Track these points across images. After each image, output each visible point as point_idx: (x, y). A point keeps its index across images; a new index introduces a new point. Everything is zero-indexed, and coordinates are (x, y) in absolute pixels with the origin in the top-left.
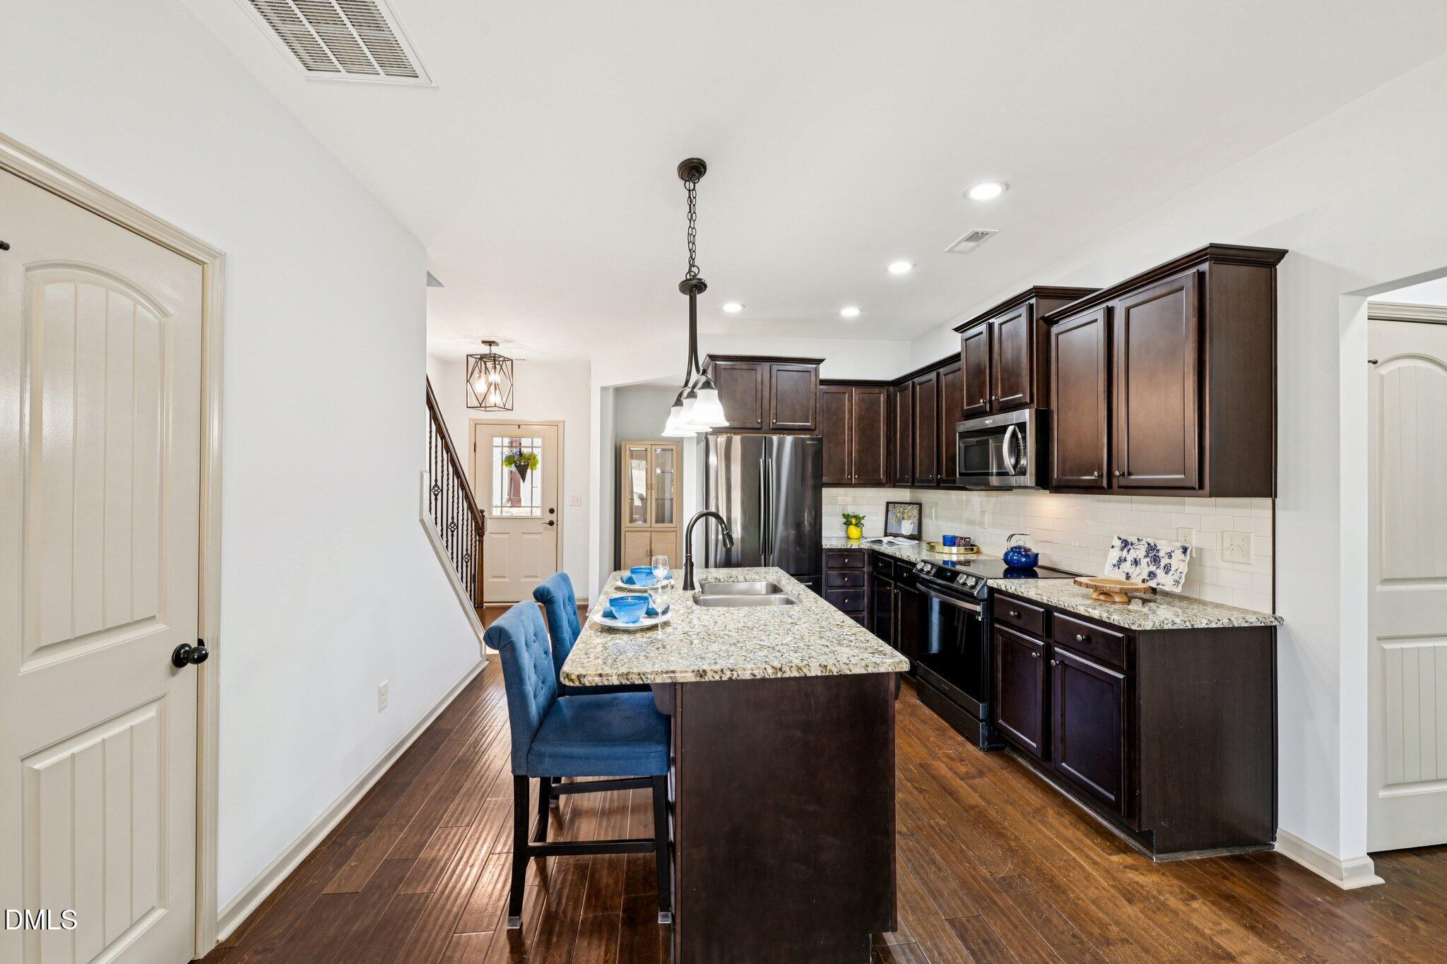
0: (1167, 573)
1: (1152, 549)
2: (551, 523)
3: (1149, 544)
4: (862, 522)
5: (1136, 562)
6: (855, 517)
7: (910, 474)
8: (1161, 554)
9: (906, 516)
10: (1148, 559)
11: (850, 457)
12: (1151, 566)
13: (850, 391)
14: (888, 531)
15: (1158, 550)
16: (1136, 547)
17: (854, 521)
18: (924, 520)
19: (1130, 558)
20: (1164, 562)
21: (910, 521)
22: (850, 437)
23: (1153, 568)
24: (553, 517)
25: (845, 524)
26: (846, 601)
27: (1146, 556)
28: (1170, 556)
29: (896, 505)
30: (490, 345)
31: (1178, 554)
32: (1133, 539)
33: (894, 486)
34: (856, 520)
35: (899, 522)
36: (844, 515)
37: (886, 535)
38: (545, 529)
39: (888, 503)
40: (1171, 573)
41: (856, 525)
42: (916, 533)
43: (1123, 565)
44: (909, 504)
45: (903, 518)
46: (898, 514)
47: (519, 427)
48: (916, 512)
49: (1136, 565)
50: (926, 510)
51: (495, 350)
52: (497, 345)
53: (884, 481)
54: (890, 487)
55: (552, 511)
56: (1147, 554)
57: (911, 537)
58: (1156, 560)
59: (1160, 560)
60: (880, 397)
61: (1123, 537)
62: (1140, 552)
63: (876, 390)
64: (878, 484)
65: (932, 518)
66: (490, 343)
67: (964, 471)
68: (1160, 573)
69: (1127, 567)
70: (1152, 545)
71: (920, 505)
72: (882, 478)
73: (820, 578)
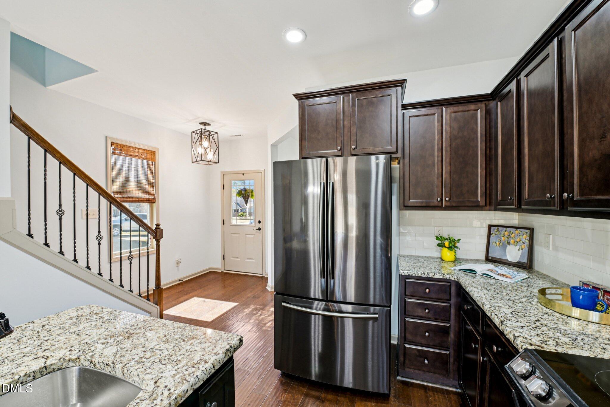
2: (259, 229)
4: (457, 244)
6: (449, 239)
7: (515, 194)
9: (512, 241)
11: (441, 179)
13: (440, 111)
14: (490, 255)
17: (447, 244)
18: (536, 248)
21: (518, 247)
22: (440, 159)
24: (260, 226)
25: (439, 245)
26: (427, 334)
29: (500, 229)
30: (205, 125)
33: (496, 209)
34: (450, 243)
35: (504, 247)
36: (436, 236)
37: (489, 260)
38: (256, 232)
39: (490, 226)
41: (450, 248)
42: (525, 260)
44: (517, 228)
45: (509, 243)
46: (503, 238)
47: (243, 174)
48: (525, 238)
50: (539, 236)
51: (208, 128)
52: (209, 125)
53: (482, 203)
54: (490, 210)
55: (259, 222)
57: (518, 265)
60: (477, 113)
63: (472, 107)
64: (476, 207)
65: (549, 247)
66: (205, 124)
71: (532, 230)
72: (479, 199)
73: (390, 311)
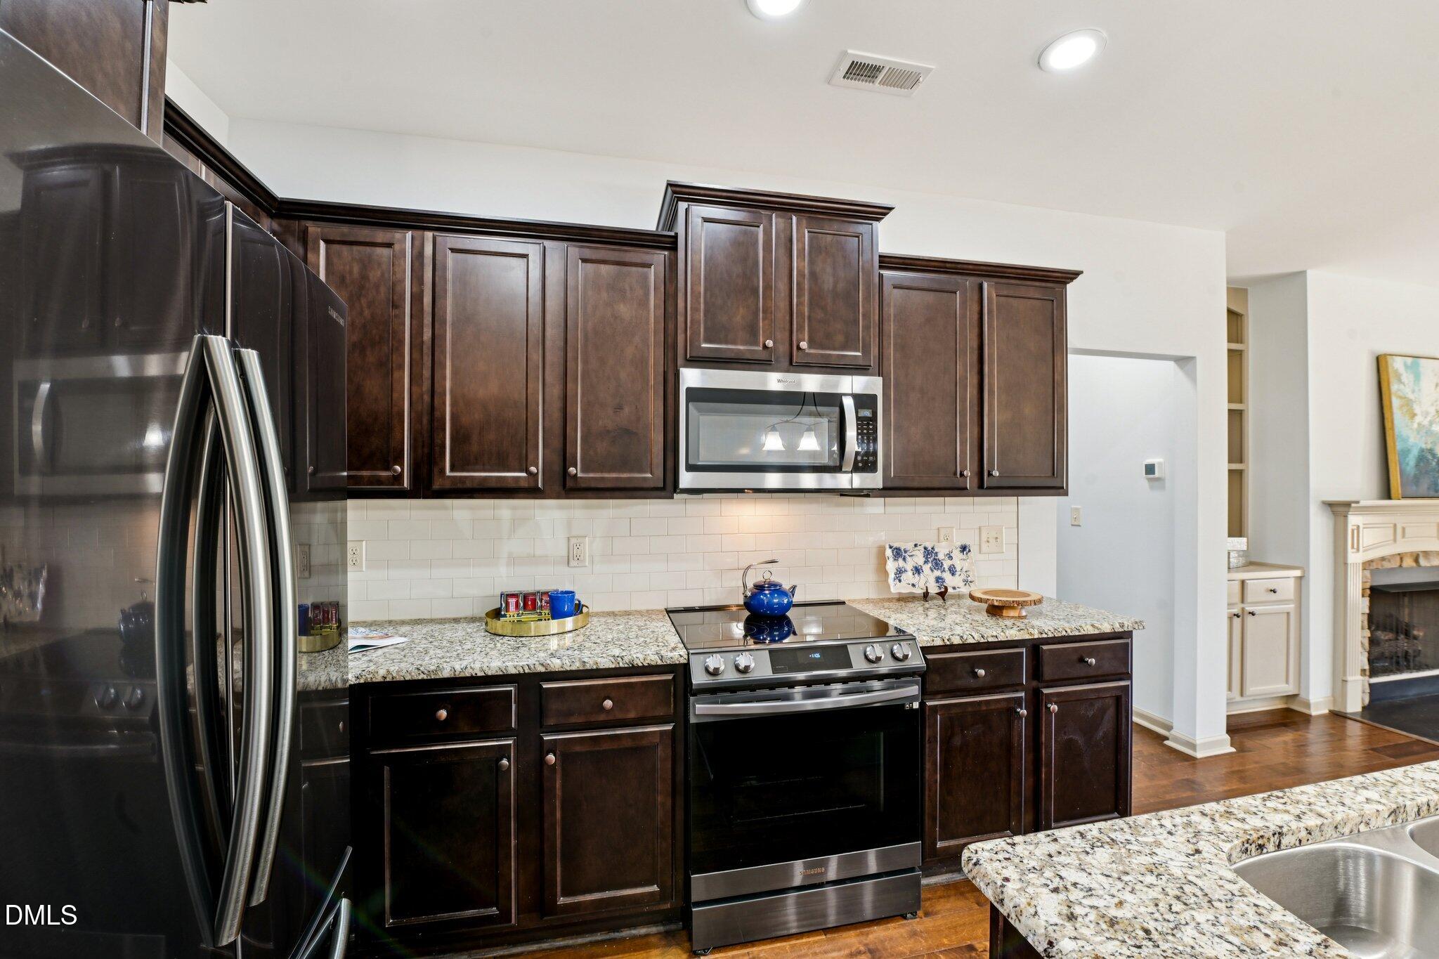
0: (953, 574)
1: (929, 553)
3: (925, 548)
5: (917, 570)
8: (941, 556)
10: (930, 565)
12: (935, 571)
15: (936, 553)
16: (911, 554)
19: (909, 565)
20: (946, 564)
23: (937, 573)
27: (926, 562)
28: (951, 558)
31: (957, 554)
32: (910, 546)
40: (958, 573)
43: (904, 577)
49: (919, 573)
56: (927, 558)
58: (937, 565)
59: (942, 563)
61: (896, 545)
62: (919, 559)
65: (360, 566)
68: (947, 576)
69: (908, 577)
70: (930, 548)
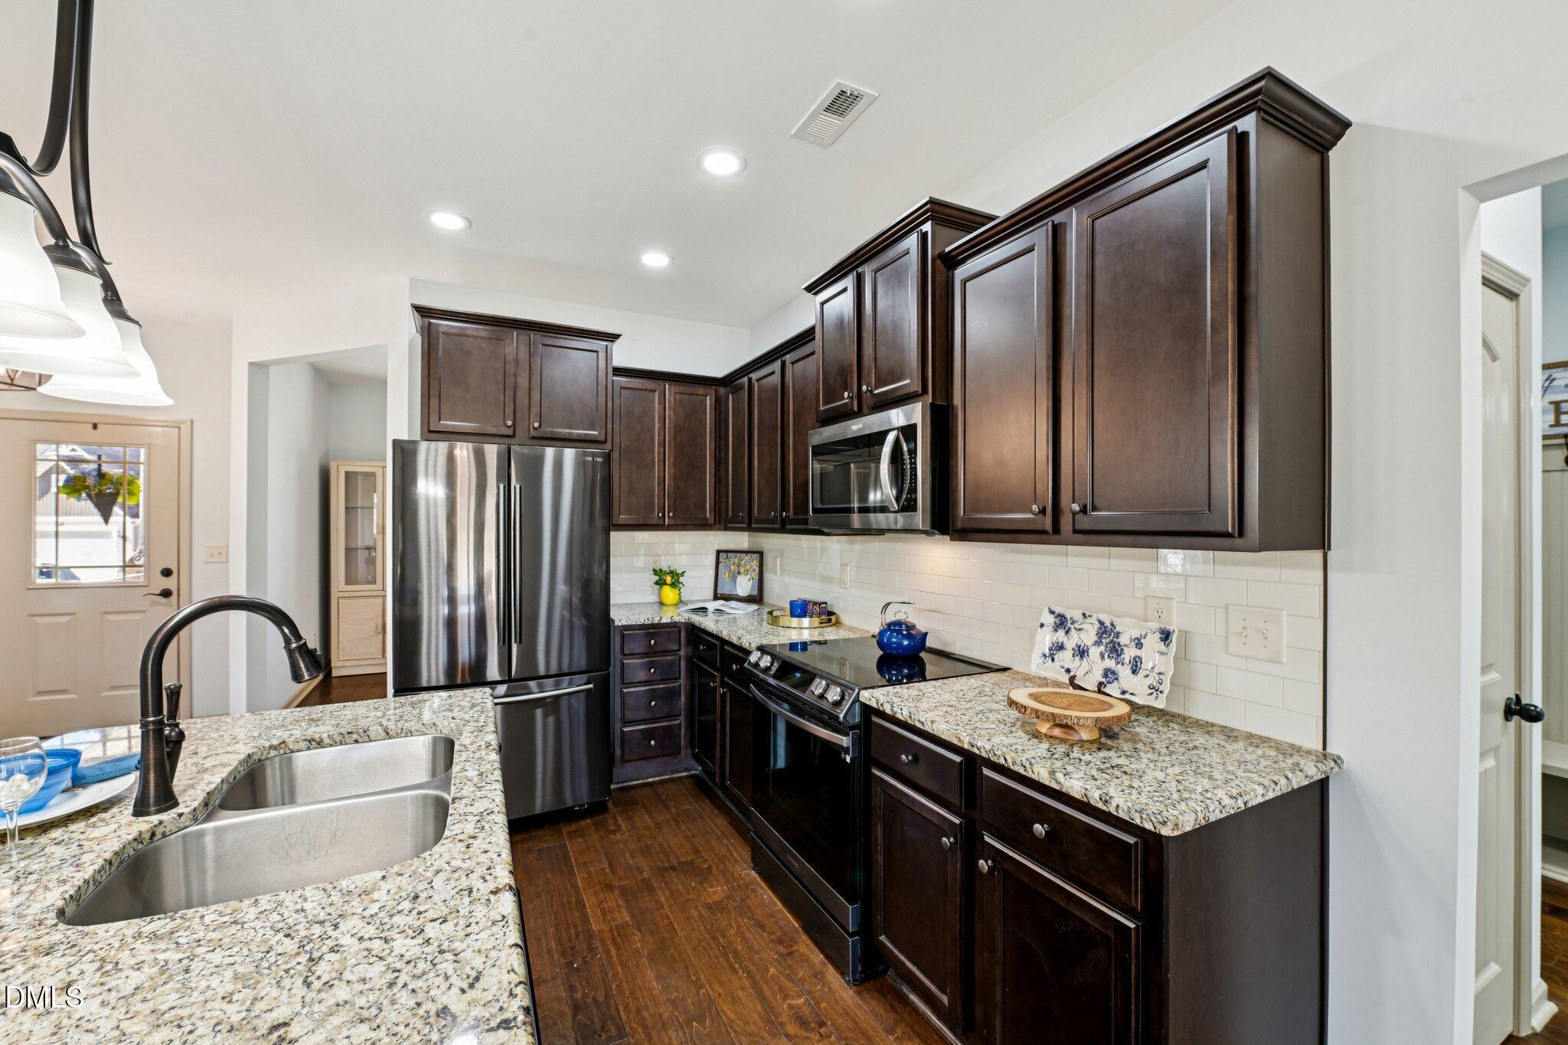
0: (1134, 672)
1: (1106, 631)
2: (166, 594)
3: (1101, 623)
4: (682, 579)
5: (1081, 652)
6: (672, 573)
7: (746, 510)
8: (1124, 640)
9: (742, 570)
10: (1102, 648)
11: (662, 485)
12: (1107, 660)
13: (662, 388)
14: (718, 592)
15: (1118, 634)
16: (1080, 627)
17: (669, 579)
18: (767, 576)
19: (1071, 643)
20: (1130, 653)
21: (748, 576)
22: (662, 456)
23: (1110, 663)
24: (170, 583)
25: (657, 583)
26: (653, 703)
27: (1098, 643)
28: (1139, 645)
29: (730, 555)
31: (1153, 642)
32: (1077, 615)
33: (726, 529)
34: (672, 577)
35: (734, 579)
36: (654, 570)
37: (716, 597)
38: (154, 604)
39: (719, 552)
40: (1142, 673)
41: (673, 585)
42: (755, 593)
43: (1059, 656)
44: (747, 552)
45: (739, 573)
46: (733, 567)
47: (95, 426)
48: (755, 564)
49: (1082, 657)
50: (768, 560)
53: (711, 521)
54: (719, 530)
55: (167, 573)
56: (1100, 637)
57: (749, 600)
58: (1116, 650)
59: (1122, 650)
60: (705, 400)
61: (1058, 610)
62: (1088, 637)
63: (701, 390)
64: (703, 525)
65: (776, 572)
67: (819, 506)
68: (1124, 672)
69: (1066, 658)
70: (1108, 624)
71: (761, 554)
72: (708, 516)
73: (608, 675)
